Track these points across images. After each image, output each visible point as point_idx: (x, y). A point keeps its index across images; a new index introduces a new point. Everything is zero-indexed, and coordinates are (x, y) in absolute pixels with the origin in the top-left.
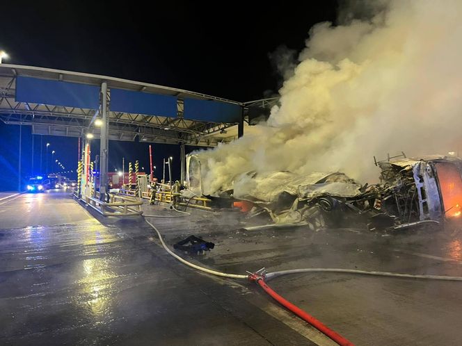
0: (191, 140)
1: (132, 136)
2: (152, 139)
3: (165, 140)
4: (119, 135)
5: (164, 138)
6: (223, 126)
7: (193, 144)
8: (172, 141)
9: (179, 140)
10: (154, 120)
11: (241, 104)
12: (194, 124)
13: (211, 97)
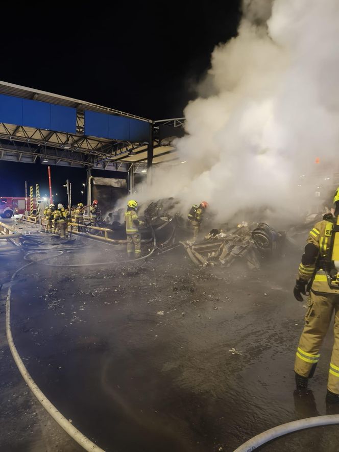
0: (98, 163)
1: (33, 158)
2: (56, 161)
3: (70, 163)
4: (18, 156)
5: (68, 160)
6: (130, 147)
7: (100, 167)
8: (77, 164)
9: (84, 163)
10: (54, 139)
11: (151, 121)
12: (99, 145)
13: (117, 112)
